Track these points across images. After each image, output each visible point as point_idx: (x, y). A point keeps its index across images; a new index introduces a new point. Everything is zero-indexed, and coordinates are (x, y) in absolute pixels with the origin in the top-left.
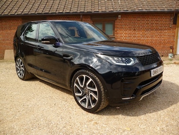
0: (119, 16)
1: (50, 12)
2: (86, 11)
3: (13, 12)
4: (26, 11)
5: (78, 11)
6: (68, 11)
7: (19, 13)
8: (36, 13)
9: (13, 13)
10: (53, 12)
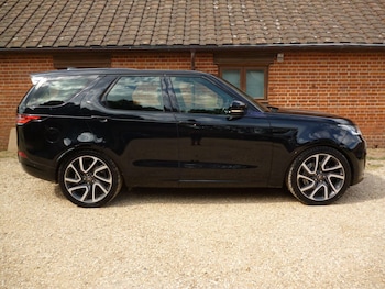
0: (279, 55)
1: (121, 44)
2: (203, 43)
3: (33, 42)
4: (64, 41)
5: (186, 43)
6: (161, 42)
7: (48, 44)
8: (88, 44)
9: (34, 44)
10: (126, 43)
